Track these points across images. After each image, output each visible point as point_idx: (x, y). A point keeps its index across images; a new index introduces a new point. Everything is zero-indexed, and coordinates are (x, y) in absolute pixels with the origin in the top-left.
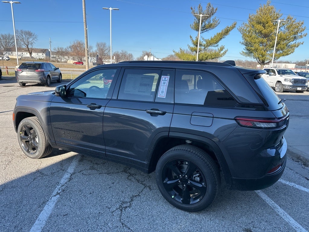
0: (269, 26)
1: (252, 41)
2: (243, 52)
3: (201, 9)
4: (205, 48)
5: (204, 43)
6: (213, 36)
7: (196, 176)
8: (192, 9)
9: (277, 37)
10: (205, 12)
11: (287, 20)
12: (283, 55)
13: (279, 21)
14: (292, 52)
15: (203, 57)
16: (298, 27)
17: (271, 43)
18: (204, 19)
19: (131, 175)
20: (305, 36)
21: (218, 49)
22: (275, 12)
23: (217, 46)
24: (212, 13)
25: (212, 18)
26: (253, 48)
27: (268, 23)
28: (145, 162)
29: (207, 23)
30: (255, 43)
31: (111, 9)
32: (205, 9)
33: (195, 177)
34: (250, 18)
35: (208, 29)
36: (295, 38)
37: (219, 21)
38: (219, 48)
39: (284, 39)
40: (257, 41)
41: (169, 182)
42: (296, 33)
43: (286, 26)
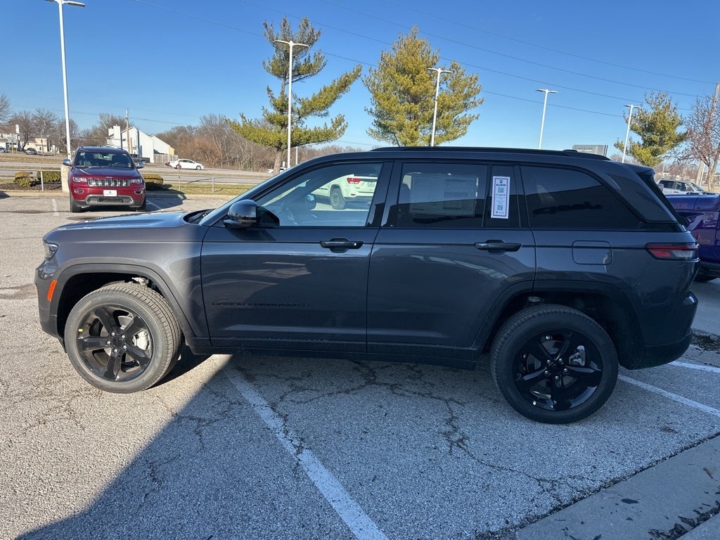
0: (422, 79)
1: (393, 108)
2: (372, 131)
3: (289, 30)
4: (300, 118)
5: (299, 106)
6: (317, 93)
7: (575, 358)
8: (266, 27)
9: (436, 103)
10: (298, 36)
11: (450, 70)
13: (439, 71)
14: (463, 134)
15: (301, 138)
16: (471, 84)
17: (426, 114)
18: (298, 51)
20: (481, 103)
21: (333, 122)
22: (429, 53)
23: (326, 114)
24: (311, 42)
25: (312, 52)
26: (394, 123)
27: (419, 72)
28: (470, 348)
29: (302, 61)
30: (397, 112)
32: (296, 31)
33: (572, 360)
34: (382, 58)
35: (303, 76)
36: (465, 106)
37: (325, 60)
38: (334, 120)
39: (449, 108)
40: (402, 108)
41: (526, 378)
42: (467, 96)
43: (449, 82)
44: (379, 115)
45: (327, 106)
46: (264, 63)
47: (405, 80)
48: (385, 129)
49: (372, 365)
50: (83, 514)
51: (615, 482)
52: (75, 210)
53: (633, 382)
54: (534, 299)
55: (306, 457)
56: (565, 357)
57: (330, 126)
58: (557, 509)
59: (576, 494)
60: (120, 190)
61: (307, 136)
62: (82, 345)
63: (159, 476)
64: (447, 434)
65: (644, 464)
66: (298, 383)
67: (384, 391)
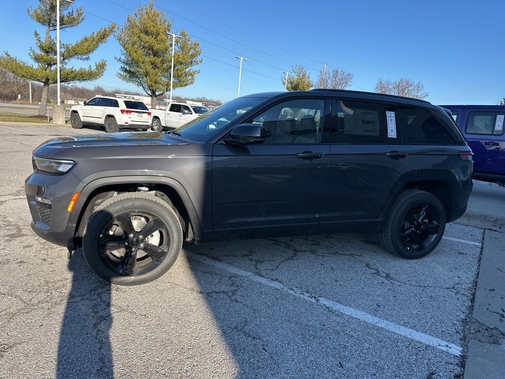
0: (161, 40)
1: (140, 59)
2: (120, 74)
4: (64, 59)
5: (64, 50)
6: (79, 41)
9: (173, 59)
11: (181, 36)
12: (181, 86)
13: (174, 35)
14: (192, 83)
15: (68, 76)
16: (195, 49)
17: (165, 66)
19: (312, 252)
20: (201, 62)
21: (96, 65)
22: (165, 22)
23: (87, 59)
26: (141, 71)
27: (158, 35)
28: (379, 220)
30: (143, 63)
34: (128, 21)
36: (191, 63)
37: (83, 16)
39: (181, 63)
40: (147, 59)
41: (405, 234)
42: (193, 56)
43: (179, 45)
44: (127, 63)
45: (89, 52)
46: (28, 11)
47: (150, 40)
49: (282, 240)
51: (475, 282)
55: (325, 302)
57: (94, 68)
59: (470, 292)
61: (73, 75)
63: (254, 335)
65: (475, 272)
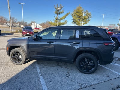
0: (81, 14)
2: (72, 22)
4: (60, 21)
5: (60, 19)
6: (62, 17)
8: (54, 6)
9: (83, 17)
10: (59, 7)
13: (84, 12)
14: (88, 23)
16: (90, 14)
17: (82, 19)
18: (59, 10)
19: (61, 66)
24: (62, 8)
25: (62, 10)
27: (80, 12)
28: (72, 60)
31: (22, 4)
32: (59, 6)
35: (60, 14)
36: (89, 18)
39: (86, 18)
40: (77, 18)
41: (81, 66)
42: (89, 16)
43: (86, 14)
44: (73, 20)
45: (64, 19)
46: (54, 12)
47: (78, 14)
48: (75, 22)
49: (59, 62)
50: (4, 83)
51: (93, 85)
52: (23, 36)
53: (105, 67)
54: (84, 52)
55: (41, 77)
56: (89, 62)
57: (64, 22)
58: (80, 89)
59: (85, 87)
60: (30, 33)
62: (12, 57)
63: (17, 79)
64: (66, 75)
65: (100, 82)
66: (46, 65)
67: (59, 67)
